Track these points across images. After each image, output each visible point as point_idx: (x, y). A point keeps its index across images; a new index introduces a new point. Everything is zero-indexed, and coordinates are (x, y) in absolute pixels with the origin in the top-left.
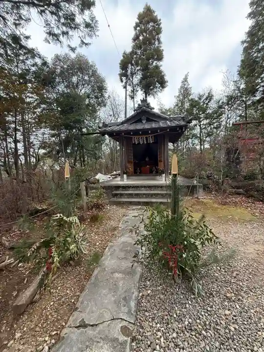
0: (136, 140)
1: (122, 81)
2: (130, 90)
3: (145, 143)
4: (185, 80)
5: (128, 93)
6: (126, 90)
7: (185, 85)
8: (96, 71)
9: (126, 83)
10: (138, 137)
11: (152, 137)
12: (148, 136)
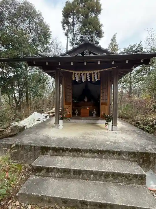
0: (77, 76)
1: (64, 29)
2: (71, 38)
3: (89, 80)
4: (114, 38)
5: (69, 40)
6: (68, 38)
7: (113, 42)
8: (42, 21)
9: (68, 31)
10: (80, 72)
11: (97, 74)
12: (92, 72)
